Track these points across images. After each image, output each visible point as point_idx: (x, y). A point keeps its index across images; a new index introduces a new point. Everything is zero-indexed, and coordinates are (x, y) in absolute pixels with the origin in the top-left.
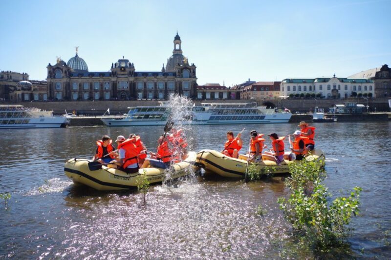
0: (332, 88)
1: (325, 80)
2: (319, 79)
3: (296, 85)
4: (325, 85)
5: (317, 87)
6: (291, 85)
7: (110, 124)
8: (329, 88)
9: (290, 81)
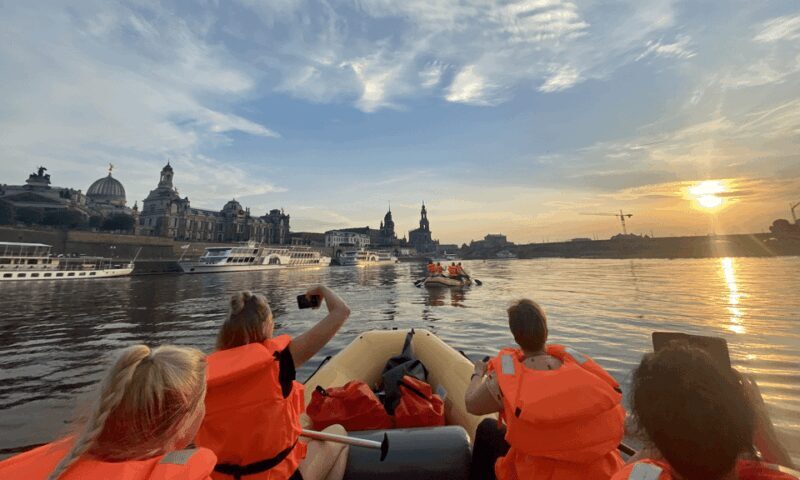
5: (350, 240)
6: (336, 237)
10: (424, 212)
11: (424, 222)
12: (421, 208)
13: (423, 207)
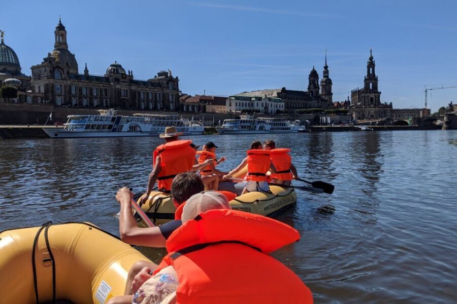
0: (264, 106)
1: (259, 99)
2: (256, 97)
3: (241, 102)
4: (260, 103)
5: (255, 105)
6: (238, 101)
7: (56, 135)
8: (262, 104)
9: (237, 98)
10: (371, 64)
11: (371, 78)
12: (368, 60)
13: (371, 58)
